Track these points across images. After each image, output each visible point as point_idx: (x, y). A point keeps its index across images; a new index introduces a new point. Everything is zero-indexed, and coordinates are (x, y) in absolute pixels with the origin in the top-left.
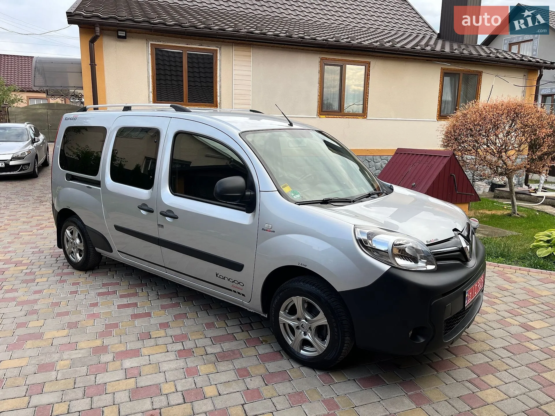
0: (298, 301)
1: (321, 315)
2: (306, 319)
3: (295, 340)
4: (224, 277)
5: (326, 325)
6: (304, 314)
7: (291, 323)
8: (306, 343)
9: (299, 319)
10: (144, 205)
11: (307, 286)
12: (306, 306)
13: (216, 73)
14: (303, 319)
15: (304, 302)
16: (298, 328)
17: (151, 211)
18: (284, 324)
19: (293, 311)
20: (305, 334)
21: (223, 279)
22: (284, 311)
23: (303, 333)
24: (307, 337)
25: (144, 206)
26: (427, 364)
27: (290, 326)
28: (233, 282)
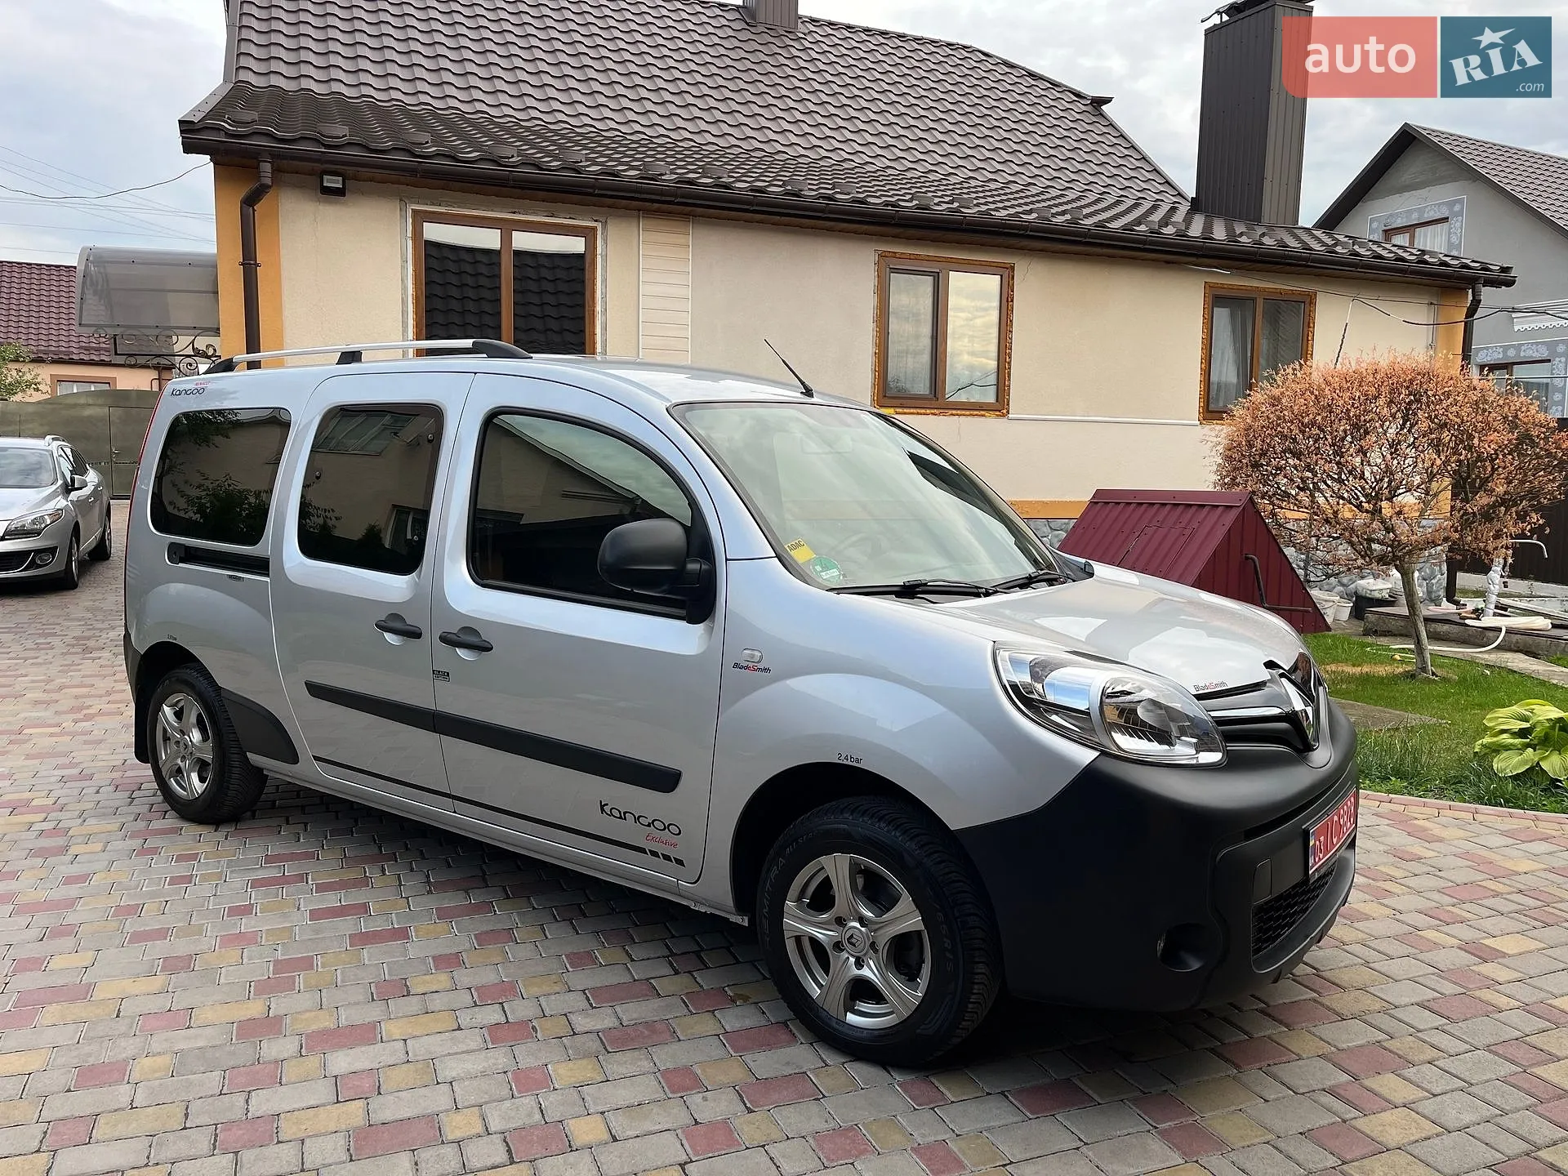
0: (837, 867)
1: (906, 902)
2: (862, 920)
3: (831, 982)
4: (625, 813)
5: (919, 933)
6: (854, 903)
7: (820, 934)
8: (862, 990)
9: (840, 921)
10: (395, 617)
11: (863, 821)
12: (860, 881)
13: (594, 292)
14: (854, 920)
15: (855, 870)
16: (838, 946)
17: (415, 634)
18: (798, 939)
19: (822, 899)
20: (859, 964)
21: (620, 818)
22: (799, 899)
23: (852, 960)
24: (866, 972)
25: (396, 623)
26: (1206, 1049)
27: (814, 941)
28: (649, 825)
